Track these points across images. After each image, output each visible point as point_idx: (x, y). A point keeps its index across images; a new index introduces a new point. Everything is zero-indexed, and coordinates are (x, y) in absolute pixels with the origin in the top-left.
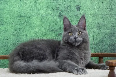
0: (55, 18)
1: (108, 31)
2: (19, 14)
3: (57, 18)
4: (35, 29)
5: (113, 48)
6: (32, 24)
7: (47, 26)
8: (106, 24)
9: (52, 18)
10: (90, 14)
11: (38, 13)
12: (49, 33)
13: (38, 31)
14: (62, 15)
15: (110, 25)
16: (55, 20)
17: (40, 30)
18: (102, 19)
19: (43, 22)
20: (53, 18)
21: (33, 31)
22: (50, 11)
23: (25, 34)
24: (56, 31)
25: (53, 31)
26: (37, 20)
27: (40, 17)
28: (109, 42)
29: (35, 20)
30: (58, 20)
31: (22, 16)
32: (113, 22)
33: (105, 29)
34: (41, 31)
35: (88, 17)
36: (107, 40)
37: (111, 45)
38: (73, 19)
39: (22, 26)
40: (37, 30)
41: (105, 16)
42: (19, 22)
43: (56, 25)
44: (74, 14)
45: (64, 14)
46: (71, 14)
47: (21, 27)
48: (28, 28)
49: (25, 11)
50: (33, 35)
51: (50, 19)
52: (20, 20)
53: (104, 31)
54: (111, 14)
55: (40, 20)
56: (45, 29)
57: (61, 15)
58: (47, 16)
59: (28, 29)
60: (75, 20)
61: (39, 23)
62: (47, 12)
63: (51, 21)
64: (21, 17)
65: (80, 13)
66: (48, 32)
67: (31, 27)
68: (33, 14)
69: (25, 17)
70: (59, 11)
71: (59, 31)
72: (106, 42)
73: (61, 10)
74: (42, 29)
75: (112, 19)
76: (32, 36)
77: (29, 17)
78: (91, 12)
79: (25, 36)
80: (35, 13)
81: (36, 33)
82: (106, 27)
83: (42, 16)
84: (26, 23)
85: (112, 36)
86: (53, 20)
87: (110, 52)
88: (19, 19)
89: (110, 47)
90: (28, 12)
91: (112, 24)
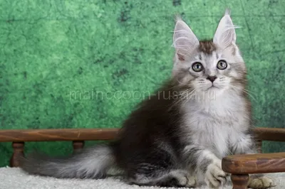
0: (108, 25)
1: (262, 64)
2: (3, 12)
3: (116, 24)
4: (50, 57)
5: (276, 114)
6: (42, 43)
7: (86, 48)
8: (257, 43)
9: (101, 25)
10: (210, 14)
11: (60, 9)
12: (90, 69)
13: (57, 62)
14: (129, 16)
15: (268, 47)
16: (109, 32)
17: (65, 59)
18: (246, 30)
19: (74, 36)
20: (104, 24)
21: (45, 61)
22: (93, 6)
23: (21, 69)
24: (112, 62)
25: (103, 64)
26: (55, 31)
27: (65, 22)
28: (266, 98)
29: (50, 30)
30: (118, 32)
31: (13, 20)
32: (279, 39)
33: (254, 58)
34: (68, 62)
35: (203, 23)
36: (260, 90)
37: (271, 106)
38: (160, 28)
39: (13, 48)
40: (56, 58)
41: (254, 21)
42: (5, 35)
43: (112, 44)
44: (164, 14)
45: (133, 13)
46: (154, 15)
47: (9, 50)
48: (30, 53)
49: (22, 5)
50: (45, 73)
51: (94, 28)
52: (7, 31)
53: (252, 65)
54: (271, 15)
55: (66, 30)
56: (79, 55)
57: (125, 18)
58: (85, 20)
59: (31, 56)
60: (167, 31)
61: (61, 38)
62: (85, 9)
63: (96, 34)
64: (11, 20)
65: (181, 12)
66: (89, 65)
67: (39, 51)
68: (46, 12)
69: (23, 23)
70: (121, 6)
71: (120, 61)
72: (257, 95)
73: (126, 3)
74: (71, 57)
75: (277, 29)
76: (41, 76)
77: (32, 22)
78: (214, 8)
79: (20, 77)
80: (51, 11)
81: (54, 67)
82: (258, 53)
83: (70, 18)
84: (25, 40)
85: (275, 78)
86: (103, 31)
87: (268, 126)
88: (5, 26)
89: (269, 111)
90: (30, 7)
91: (275, 42)
